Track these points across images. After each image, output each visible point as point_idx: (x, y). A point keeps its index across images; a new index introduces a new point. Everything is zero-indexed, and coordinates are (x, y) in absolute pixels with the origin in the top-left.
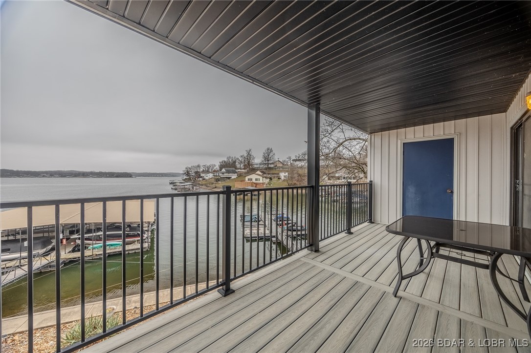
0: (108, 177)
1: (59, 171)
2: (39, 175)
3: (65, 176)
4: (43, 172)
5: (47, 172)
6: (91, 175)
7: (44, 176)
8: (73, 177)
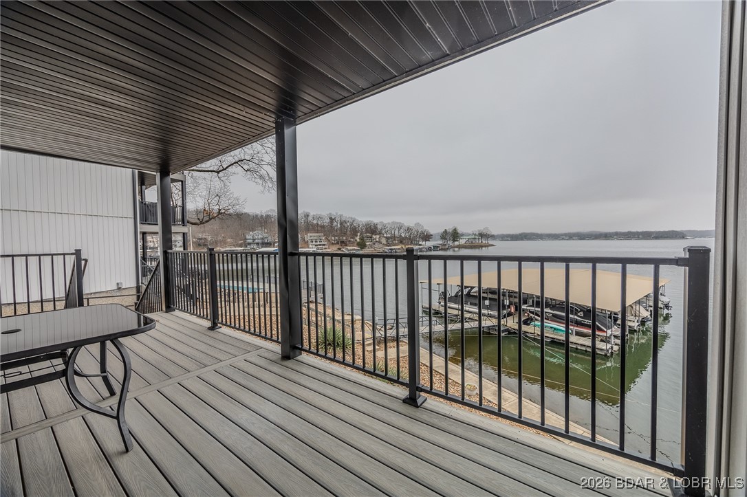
0: (641, 239)
1: (578, 233)
2: (559, 237)
3: (584, 239)
4: (562, 235)
5: (566, 235)
6: (615, 237)
7: (563, 239)
8: (593, 239)
